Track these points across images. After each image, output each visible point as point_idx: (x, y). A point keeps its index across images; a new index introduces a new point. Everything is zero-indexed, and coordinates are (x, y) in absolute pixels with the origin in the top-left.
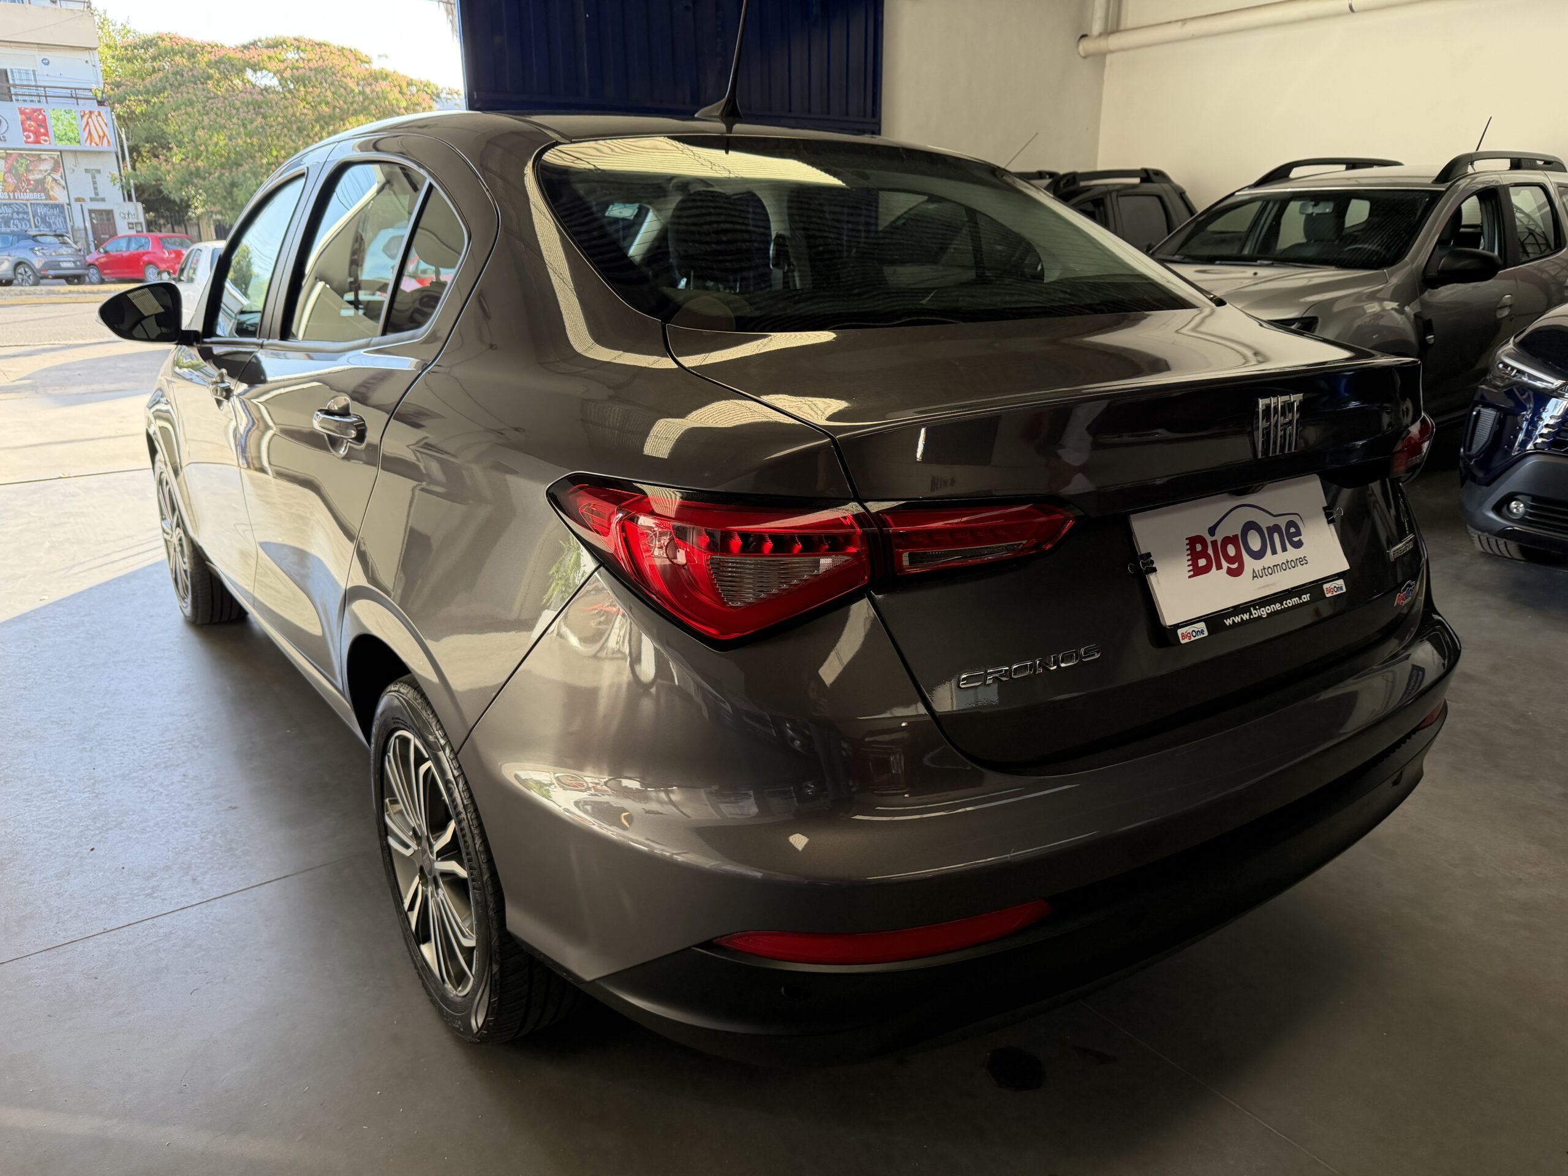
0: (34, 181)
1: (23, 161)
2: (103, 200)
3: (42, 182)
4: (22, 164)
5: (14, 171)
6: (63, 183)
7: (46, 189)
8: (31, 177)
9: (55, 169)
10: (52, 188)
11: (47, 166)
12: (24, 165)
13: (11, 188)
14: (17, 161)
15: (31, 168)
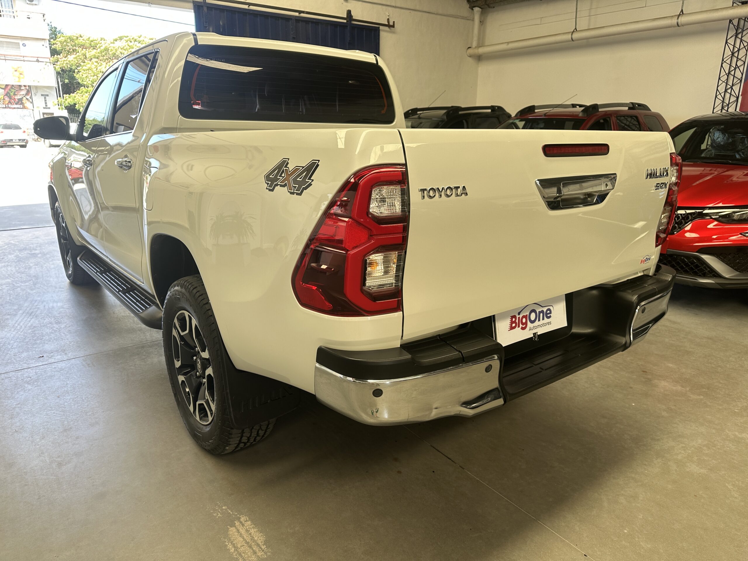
0: (18, 99)
1: (13, 90)
2: (49, 108)
3: (20, 100)
4: (12, 91)
5: (8, 95)
6: (31, 100)
7: (23, 103)
8: (16, 97)
9: (27, 94)
10: (26, 103)
11: (24, 92)
12: (13, 92)
13: (7, 102)
14: (10, 90)
15: (16, 93)
